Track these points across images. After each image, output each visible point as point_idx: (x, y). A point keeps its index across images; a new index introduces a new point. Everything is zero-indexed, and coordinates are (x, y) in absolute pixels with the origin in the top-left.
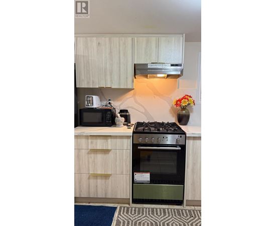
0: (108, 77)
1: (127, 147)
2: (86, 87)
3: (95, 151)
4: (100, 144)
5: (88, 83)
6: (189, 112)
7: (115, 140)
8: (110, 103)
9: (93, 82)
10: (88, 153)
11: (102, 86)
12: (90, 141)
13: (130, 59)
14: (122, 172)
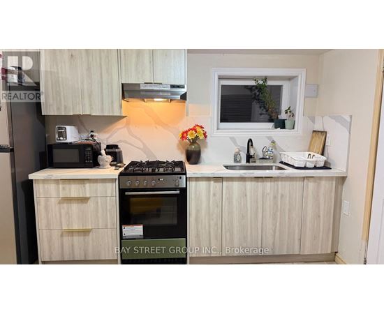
0: (86, 101)
1: (112, 193)
2: (56, 114)
3: (69, 200)
4: (74, 190)
5: (58, 109)
6: (200, 148)
7: (95, 184)
8: (92, 136)
9: (65, 108)
10: (59, 203)
11: (78, 113)
12: (61, 186)
13: (115, 77)
14: (106, 226)
